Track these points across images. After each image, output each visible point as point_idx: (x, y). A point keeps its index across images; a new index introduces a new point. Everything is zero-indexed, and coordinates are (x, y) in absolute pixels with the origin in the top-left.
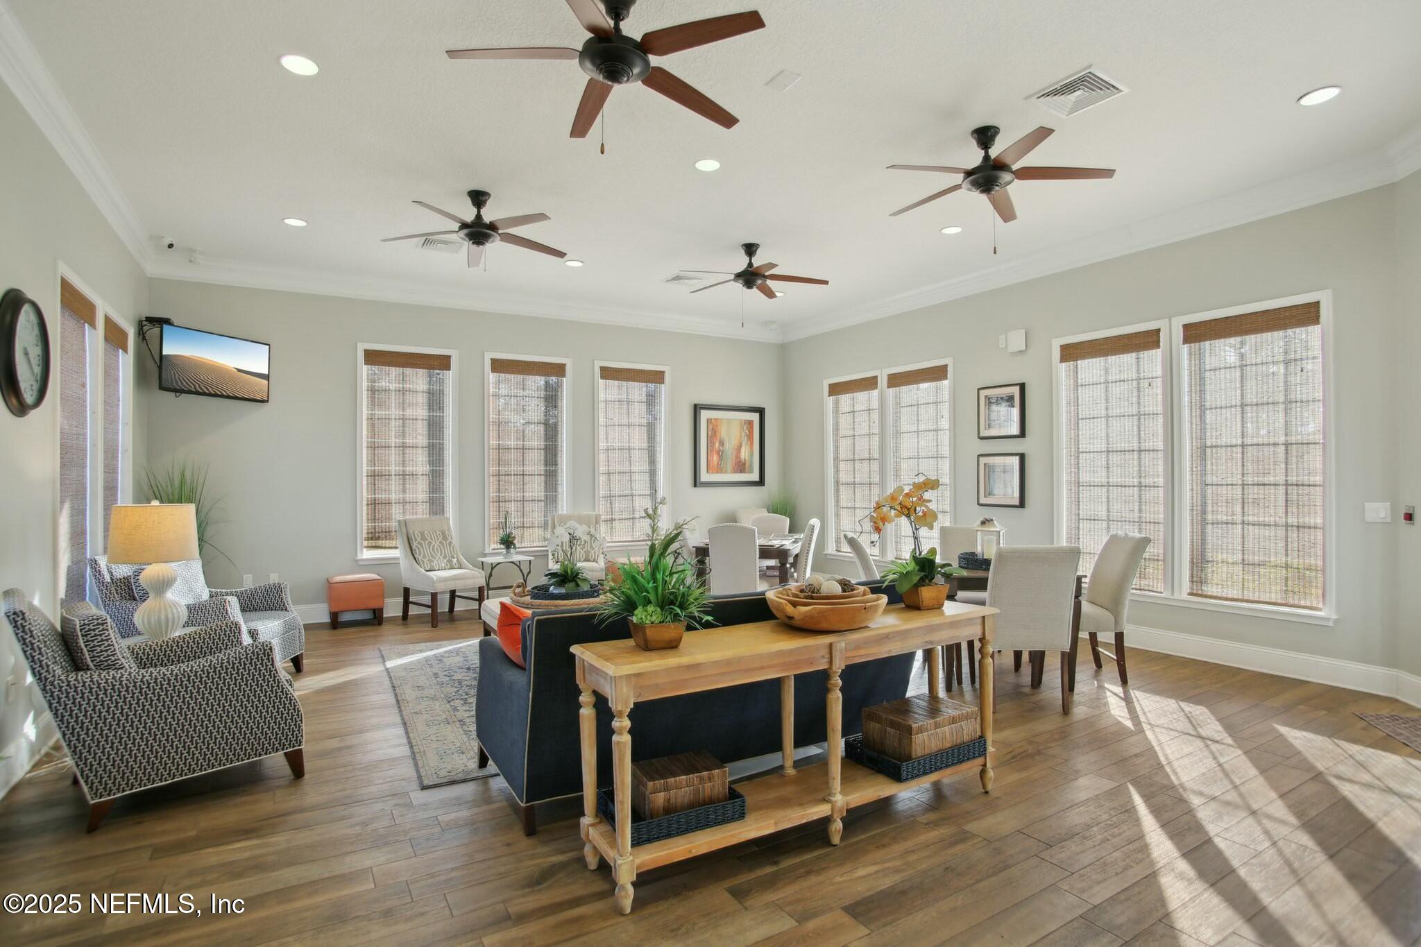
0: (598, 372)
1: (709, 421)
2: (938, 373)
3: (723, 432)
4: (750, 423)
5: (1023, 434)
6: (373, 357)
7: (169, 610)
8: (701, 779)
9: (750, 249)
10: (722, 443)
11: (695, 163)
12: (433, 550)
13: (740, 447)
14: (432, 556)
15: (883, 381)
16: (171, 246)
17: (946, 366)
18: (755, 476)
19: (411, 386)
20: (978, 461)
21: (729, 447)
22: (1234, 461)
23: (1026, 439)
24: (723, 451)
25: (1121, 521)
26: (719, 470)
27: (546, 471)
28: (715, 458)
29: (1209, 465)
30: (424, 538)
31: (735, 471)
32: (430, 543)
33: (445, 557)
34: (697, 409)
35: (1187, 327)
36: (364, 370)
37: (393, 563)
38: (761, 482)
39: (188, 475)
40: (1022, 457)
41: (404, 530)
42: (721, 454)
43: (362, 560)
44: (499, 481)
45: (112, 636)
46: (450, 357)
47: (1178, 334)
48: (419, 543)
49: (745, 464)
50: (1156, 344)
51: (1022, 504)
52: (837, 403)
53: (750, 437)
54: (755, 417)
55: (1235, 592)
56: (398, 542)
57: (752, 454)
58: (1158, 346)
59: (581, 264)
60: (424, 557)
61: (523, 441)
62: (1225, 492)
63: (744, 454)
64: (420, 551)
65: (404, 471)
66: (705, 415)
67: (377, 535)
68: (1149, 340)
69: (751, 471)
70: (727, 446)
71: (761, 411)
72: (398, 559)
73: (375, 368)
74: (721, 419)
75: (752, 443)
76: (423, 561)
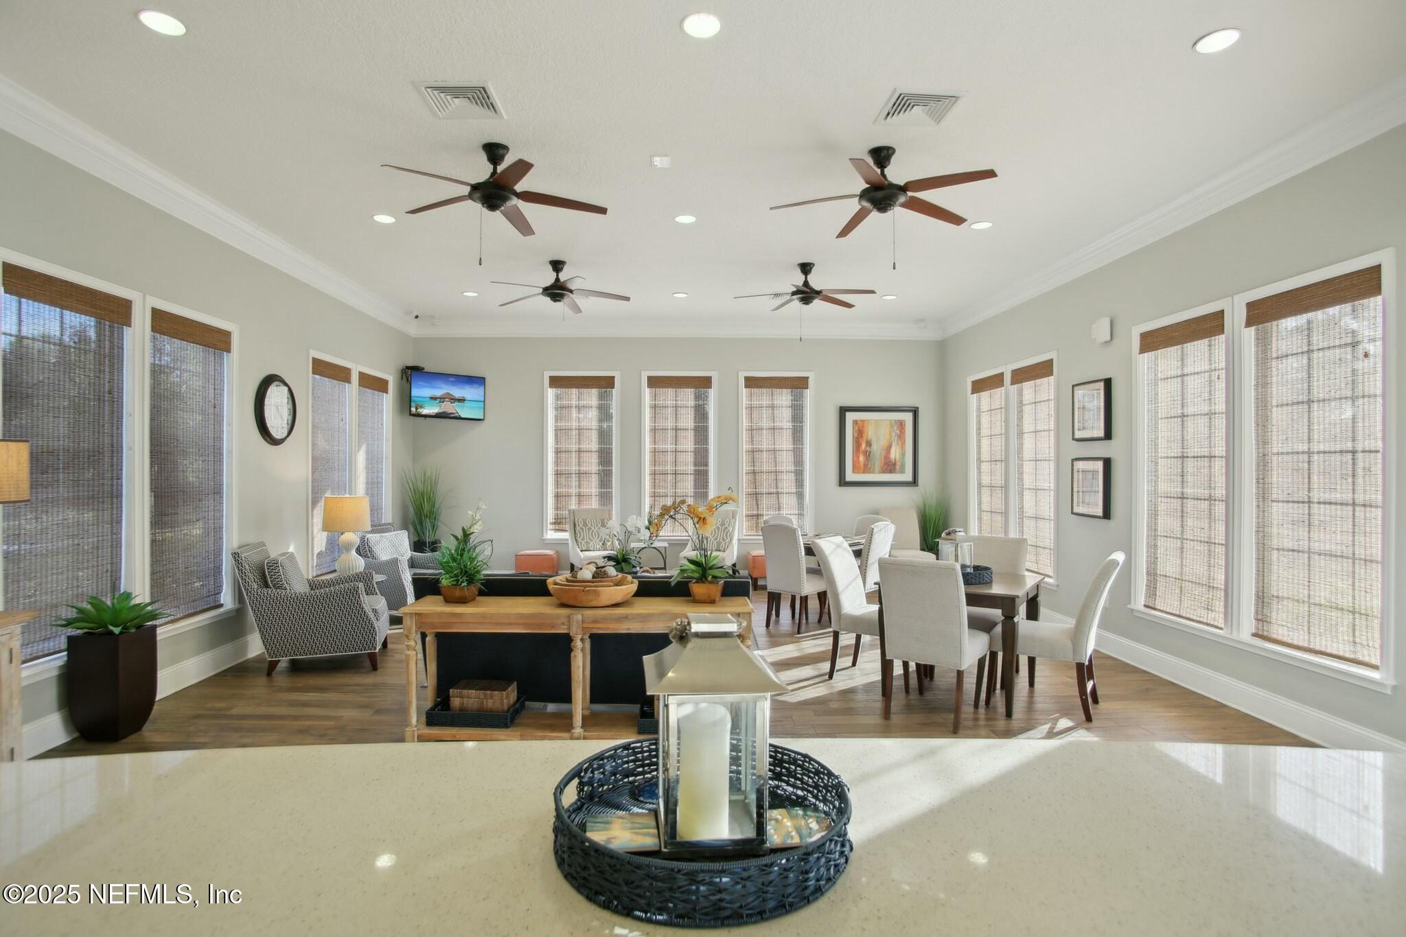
0: (742, 382)
1: (855, 422)
2: (1044, 369)
3: (870, 433)
4: (901, 424)
5: (1108, 435)
6: (556, 382)
7: (351, 562)
8: (485, 695)
9: (806, 268)
10: (869, 444)
11: (675, 218)
12: (592, 535)
13: (889, 447)
14: (590, 539)
15: (1008, 378)
16: (417, 317)
17: (1051, 360)
18: (908, 476)
19: (585, 402)
20: (1073, 465)
21: (877, 448)
22: (1300, 471)
23: (1112, 441)
24: (870, 452)
25: (1193, 540)
26: (866, 469)
27: (695, 470)
28: (862, 458)
29: (1275, 476)
30: (585, 524)
31: (883, 471)
32: (590, 529)
33: (600, 541)
34: (843, 411)
35: (1250, 306)
36: (551, 393)
37: (564, 543)
38: (914, 482)
39: (428, 473)
40: (1107, 463)
41: (572, 518)
42: (868, 455)
43: (548, 539)
44: (655, 479)
45: (281, 570)
46: (614, 377)
47: (1241, 314)
48: (581, 528)
49: (895, 464)
50: (1220, 329)
51: (1107, 514)
52: (979, 400)
53: (901, 436)
54: (908, 418)
55: (1301, 637)
56: (567, 527)
57: (903, 455)
58: (1222, 332)
59: (686, 295)
60: (583, 539)
61: (676, 445)
62: (1291, 511)
63: (895, 454)
64: (580, 534)
65: (579, 470)
66: (850, 417)
67: (559, 520)
68: (1211, 325)
69: (902, 471)
70: (874, 447)
71: (915, 412)
72: (568, 540)
73: (559, 391)
74: (868, 420)
75: (903, 443)
76: (581, 543)
